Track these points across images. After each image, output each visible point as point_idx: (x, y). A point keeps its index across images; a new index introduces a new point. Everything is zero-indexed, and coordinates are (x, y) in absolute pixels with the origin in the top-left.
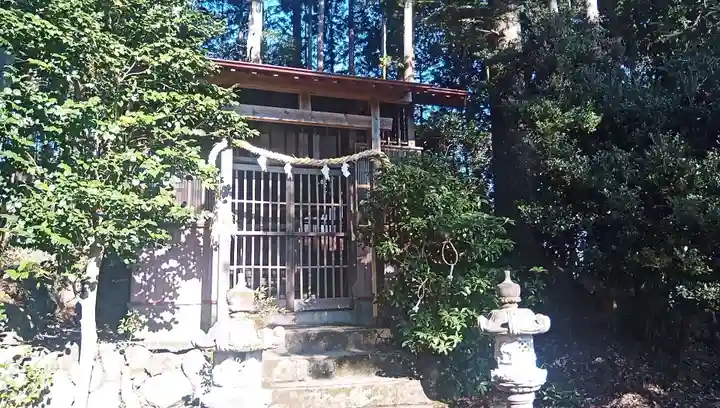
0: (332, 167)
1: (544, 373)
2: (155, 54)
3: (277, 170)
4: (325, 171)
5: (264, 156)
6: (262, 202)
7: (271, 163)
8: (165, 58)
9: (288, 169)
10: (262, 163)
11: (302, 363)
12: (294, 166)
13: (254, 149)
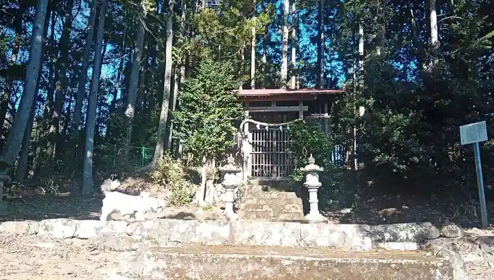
0: (283, 126)
1: (321, 184)
2: (218, 97)
3: (263, 129)
4: (281, 128)
5: (258, 124)
6: (264, 141)
7: (261, 126)
8: (220, 99)
9: (267, 128)
10: (258, 127)
11: (260, 187)
12: (269, 127)
13: (255, 122)
